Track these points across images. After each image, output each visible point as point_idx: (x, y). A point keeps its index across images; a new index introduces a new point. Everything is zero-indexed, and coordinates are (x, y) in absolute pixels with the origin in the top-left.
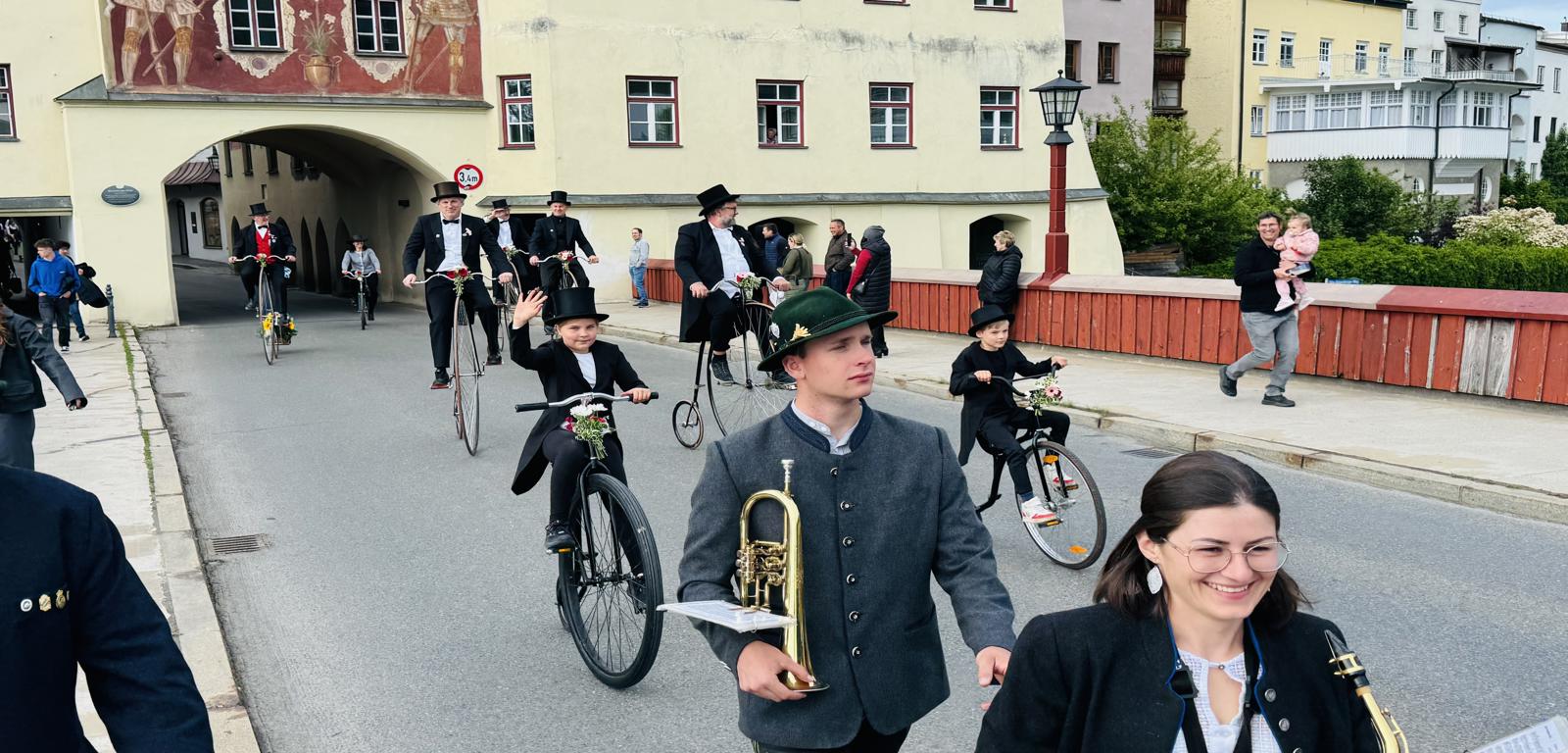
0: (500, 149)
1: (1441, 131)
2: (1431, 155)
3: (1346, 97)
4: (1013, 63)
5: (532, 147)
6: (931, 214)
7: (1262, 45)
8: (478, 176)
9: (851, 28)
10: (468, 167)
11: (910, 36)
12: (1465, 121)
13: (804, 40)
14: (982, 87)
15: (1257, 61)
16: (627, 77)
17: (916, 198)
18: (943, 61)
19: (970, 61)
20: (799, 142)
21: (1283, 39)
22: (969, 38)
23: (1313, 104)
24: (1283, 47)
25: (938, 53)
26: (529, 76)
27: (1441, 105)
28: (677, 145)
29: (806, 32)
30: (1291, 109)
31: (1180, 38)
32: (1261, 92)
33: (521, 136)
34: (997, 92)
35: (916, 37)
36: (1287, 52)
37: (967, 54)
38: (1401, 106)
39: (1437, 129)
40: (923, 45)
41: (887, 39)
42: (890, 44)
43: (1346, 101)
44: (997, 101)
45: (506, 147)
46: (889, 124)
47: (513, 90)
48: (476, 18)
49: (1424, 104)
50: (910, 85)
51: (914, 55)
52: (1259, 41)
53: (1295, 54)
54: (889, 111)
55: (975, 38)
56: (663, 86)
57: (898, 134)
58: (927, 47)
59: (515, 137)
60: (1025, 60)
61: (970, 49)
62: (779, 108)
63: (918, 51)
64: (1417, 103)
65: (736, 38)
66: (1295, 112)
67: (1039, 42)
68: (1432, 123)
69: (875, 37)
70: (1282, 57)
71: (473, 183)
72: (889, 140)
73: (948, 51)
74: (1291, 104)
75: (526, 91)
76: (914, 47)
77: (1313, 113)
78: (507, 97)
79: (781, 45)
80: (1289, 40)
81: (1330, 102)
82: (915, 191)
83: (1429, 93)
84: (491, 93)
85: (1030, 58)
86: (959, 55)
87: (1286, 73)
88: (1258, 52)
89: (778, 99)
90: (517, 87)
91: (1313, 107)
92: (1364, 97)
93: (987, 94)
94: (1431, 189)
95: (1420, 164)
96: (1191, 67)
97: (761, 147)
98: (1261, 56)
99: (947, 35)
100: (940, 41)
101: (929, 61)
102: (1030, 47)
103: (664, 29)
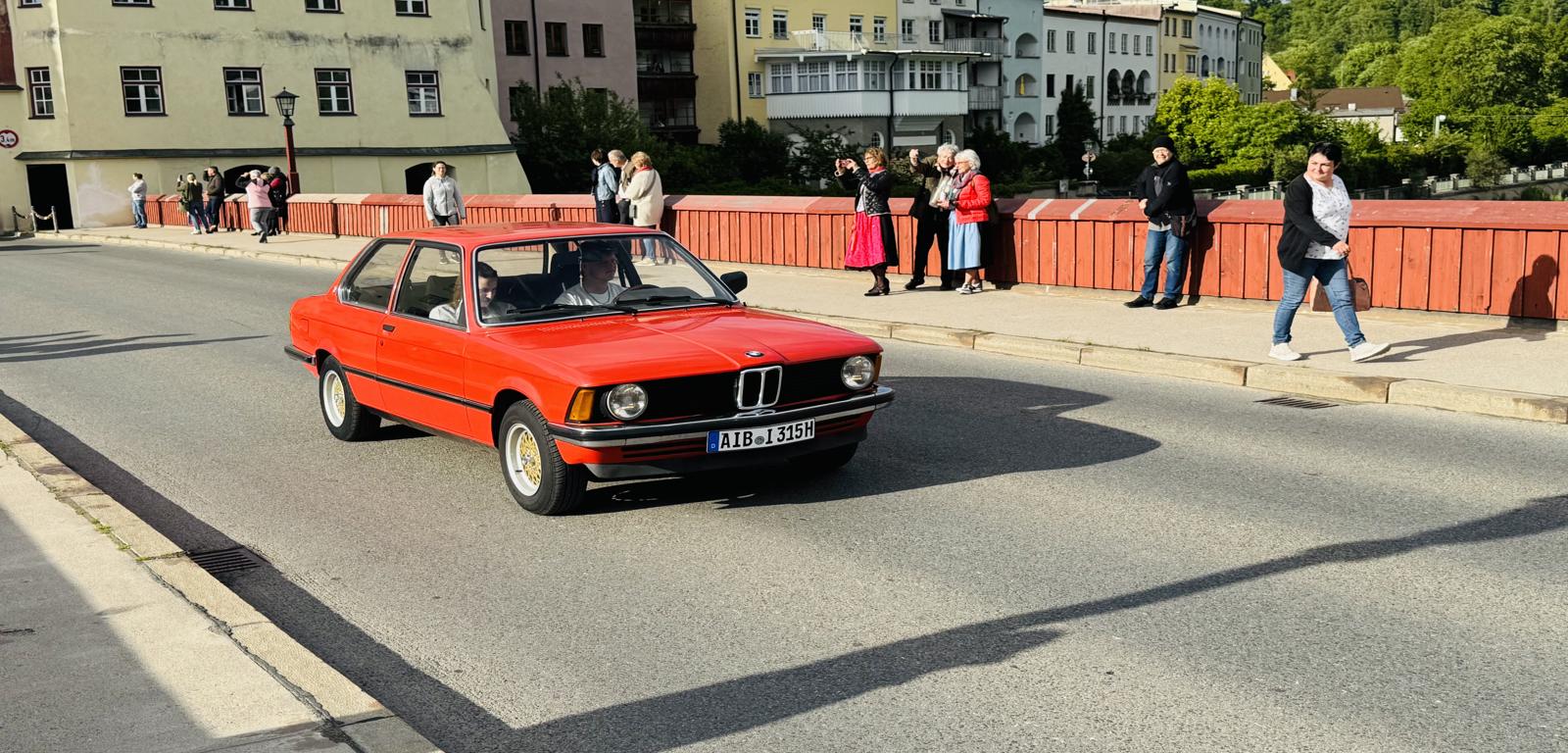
0: (30, 118)
1: (896, 94)
2: (886, 112)
3: (819, 66)
4: (431, 54)
5: (52, 117)
6: (373, 163)
7: (755, 22)
8: (14, 137)
9: (297, 29)
10: (7, 132)
11: (346, 35)
12: (912, 85)
13: (259, 39)
14: (406, 72)
15: (752, 35)
16: (121, 68)
17: (359, 151)
18: (373, 53)
19: (395, 53)
20: (262, 111)
21: (775, 16)
22: (394, 35)
23: (796, 69)
24: (776, 23)
25: (370, 49)
26: (47, 68)
27: (893, 72)
28: (164, 114)
29: (261, 33)
30: (781, 75)
31: (688, 15)
32: (756, 60)
33: (42, 111)
34: (421, 75)
35: (349, 35)
36: (780, 28)
37: (393, 48)
38: (856, 74)
39: (891, 92)
40: (356, 41)
41: (327, 37)
42: (330, 41)
43: (819, 69)
44: (421, 80)
45: (34, 117)
46: (334, 98)
47: (37, 78)
48: (8, 28)
49: (878, 71)
50: (349, 70)
51: (349, 48)
52: (752, 18)
53: (788, 28)
54: (333, 89)
55: (399, 36)
56: (151, 73)
57: (343, 105)
58: (359, 43)
59: (41, 110)
60: (439, 52)
61: (394, 44)
62: (244, 87)
63: (352, 46)
64: (871, 72)
65: (206, 38)
66: (785, 77)
67: (451, 37)
68: (887, 88)
69: (316, 36)
70: (776, 31)
71: (12, 143)
72: (335, 109)
73: (379, 45)
74: (781, 71)
75: (47, 76)
76: (349, 43)
77: (797, 78)
78: (33, 82)
79: (241, 43)
80: (783, 17)
81: (808, 70)
82: (358, 146)
83: (883, 63)
84: (21, 80)
85: (444, 50)
86: (386, 49)
87: (781, 44)
88: (752, 27)
89: (242, 81)
90: (40, 75)
91: (796, 74)
92: (830, 66)
93: (412, 77)
94: (889, 141)
95: (878, 121)
96: (698, 39)
97: (230, 115)
98: (756, 31)
99: (376, 34)
100: (370, 40)
101: (360, 53)
102: (445, 42)
103: (149, 34)
